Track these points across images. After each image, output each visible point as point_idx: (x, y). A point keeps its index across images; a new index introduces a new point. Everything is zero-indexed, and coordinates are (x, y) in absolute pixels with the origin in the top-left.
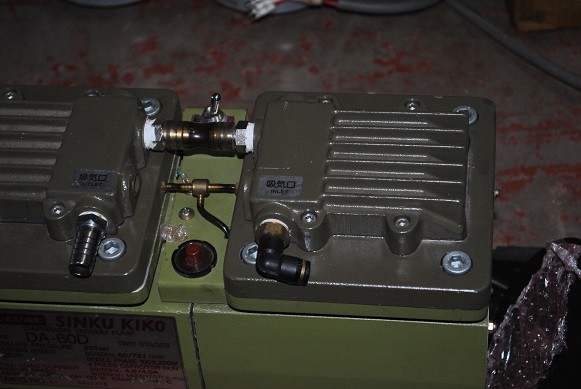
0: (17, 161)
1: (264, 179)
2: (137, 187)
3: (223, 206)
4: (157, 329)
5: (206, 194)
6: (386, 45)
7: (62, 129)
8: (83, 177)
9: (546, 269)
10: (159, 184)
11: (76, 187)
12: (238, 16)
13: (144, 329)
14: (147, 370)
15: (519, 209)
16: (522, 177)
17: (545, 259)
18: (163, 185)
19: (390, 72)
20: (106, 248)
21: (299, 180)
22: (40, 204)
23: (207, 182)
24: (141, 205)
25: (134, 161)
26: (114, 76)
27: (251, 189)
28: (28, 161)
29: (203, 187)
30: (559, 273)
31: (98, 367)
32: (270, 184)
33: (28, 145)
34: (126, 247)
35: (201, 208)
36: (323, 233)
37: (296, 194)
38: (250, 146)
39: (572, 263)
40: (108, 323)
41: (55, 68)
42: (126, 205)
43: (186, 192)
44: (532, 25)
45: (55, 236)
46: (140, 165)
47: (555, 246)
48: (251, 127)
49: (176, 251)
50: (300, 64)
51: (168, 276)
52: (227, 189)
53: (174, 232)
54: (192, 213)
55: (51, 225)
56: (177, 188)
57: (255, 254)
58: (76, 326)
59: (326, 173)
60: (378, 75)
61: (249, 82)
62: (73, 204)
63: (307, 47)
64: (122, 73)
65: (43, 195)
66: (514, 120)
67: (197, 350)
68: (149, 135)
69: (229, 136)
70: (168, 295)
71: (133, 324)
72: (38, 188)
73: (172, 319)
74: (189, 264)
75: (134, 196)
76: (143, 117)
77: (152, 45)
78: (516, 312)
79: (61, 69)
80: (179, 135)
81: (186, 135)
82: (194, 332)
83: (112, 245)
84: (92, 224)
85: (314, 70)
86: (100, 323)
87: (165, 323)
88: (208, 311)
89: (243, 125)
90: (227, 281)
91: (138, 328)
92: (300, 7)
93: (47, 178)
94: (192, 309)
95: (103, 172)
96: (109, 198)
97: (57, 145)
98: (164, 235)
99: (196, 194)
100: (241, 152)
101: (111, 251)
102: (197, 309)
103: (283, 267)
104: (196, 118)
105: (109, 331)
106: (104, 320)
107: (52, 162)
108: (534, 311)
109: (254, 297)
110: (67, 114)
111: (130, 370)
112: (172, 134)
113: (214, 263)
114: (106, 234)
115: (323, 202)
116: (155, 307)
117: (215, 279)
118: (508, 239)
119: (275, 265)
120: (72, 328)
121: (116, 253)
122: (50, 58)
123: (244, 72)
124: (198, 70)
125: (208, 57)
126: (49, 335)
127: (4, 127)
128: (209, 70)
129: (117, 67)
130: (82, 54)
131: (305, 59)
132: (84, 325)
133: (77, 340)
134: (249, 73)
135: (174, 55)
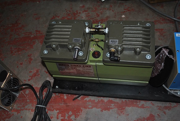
0: (62, 36)
1: (110, 40)
2: (85, 41)
3: (102, 44)
5: (98, 41)
6: (126, 6)
7: (70, 30)
8: (75, 40)
9: (161, 53)
12: (99, 1)
18: (90, 40)
19: (127, 11)
20: (80, 53)
21: (117, 40)
23: (98, 39)
24: (86, 45)
25: (84, 36)
26: (77, 12)
27: (108, 41)
28: (64, 36)
30: (164, 54)
32: (112, 41)
33: (64, 33)
34: (84, 53)
35: (97, 44)
36: (122, 52)
37: (117, 43)
38: (107, 32)
41: (67, 11)
42: (83, 45)
43: (94, 41)
44: (152, 2)
45: (70, 51)
49: (93, 53)
50: (110, 10)
51: (91, 58)
52: (102, 41)
53: (92, 49)
54: (95, 45)
55: (69, 49)
56: (92, 40)
57: (109, 55)
59: (123, 39)
60: (124, 12)
61: (101, 14)
62: (73, 45)
63: (111, 6)
64: (79, 12)
65: (67, 44)
66: (150, 20)
68: (87, 30)
69: (103, 30)
70: (91, 61)
71: (85, 66)
72: (67, 42)
73: (92, 65)
74: (95, 56)
75: (85, 43)
76: (86, 26)
77: (83, 6)
79: (68, 11)
80: (93, 30)
81: (94, 30)
82: (96, 67)
84: (77, 49)
85: (113, 11)
87: (90, 66)
88: (99, 64)
90: (103, 60)
93: (68, 40)
95: (79, 39)
96: (80, 44)
97: (70, 33)
98: (90, 50)
99: (96, 42)
100: (104, 34)
102: (97, 64)
103: (115, 58)
105: (80, 67)
107: (69, 36)
112: (92, 30)
113: (100, 56)
114: (80, 51)
115: (122, 45)
116: (89, 64)
117: (100, 58)
119: (113, 58)
120: (74, 66)
121: (82, 54)
122: (66, 9)
123: (100, 11)
124: (92, 11)
125: (94, 9)
126: (69, 67)
127: (59, 29)
128: (94, 11)
129: (78, 11)
130: (71, 9)
131: (111, 9)
132: (76, 66)
133: (74, 68)
134: (101, 12)
135: (88, 8)
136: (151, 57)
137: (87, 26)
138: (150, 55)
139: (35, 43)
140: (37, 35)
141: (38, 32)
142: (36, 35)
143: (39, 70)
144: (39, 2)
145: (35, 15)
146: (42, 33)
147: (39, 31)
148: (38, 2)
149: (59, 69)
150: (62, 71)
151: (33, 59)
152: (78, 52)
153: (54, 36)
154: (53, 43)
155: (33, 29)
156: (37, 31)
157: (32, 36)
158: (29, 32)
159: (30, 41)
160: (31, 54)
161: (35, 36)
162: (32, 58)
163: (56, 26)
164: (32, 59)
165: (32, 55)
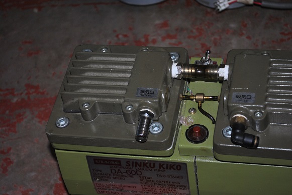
0: (108, 83)
1: (235, 94)
2: (169, 97)
3: (212, 108)
4: (177, 169)
5: (203, 101)
6: (286, 25)
7: (131, 67)
8: (142, 91)
10: (179, 96)
11: (139, 97)
12: (209, 10)
13: (170, 169)
14: (170, 190)
18: (181, 95)
19: (289, 39)
20: (153, 128)
21: (253, 95)
22: (121, 105)
23: (203, 95)
24: (170, 106)
25: (167, 84)
26: (147, 40)
27: (228, 99)
28: (114, 83)
29: (202, 97)
31: (146, 187)
32: (238, 96)
33: (114, 75)
34: (163, 128)
35: (200, 108)
36: (265, 122)
37: (252, 102)
38: (226, 77)
40: (152, 165)
41: (117, 36)
42: (164, 106)
43: (192, 100)
45: (127, 121)
46: (169, 86)
48: (227, 67)
49: (187, 130)
50: (242, 34)
51: (183, 142)
52: (214, 99)
53: (186, 120)
54: (195, 110)
55: (125, 115)
56: (188, 98)
57: (230, 132)
58: (136, 166)
59: (267, 91)
60: (282, 40)
61: (215, 44)
62: (137, 105)
63: (245, 26)
64: (151, 39)
65: (122, 100)
67: (197, 180)
68: (175, 71)
69: (216, 72)
70: (183, 152)
71: (165, 166)
72: (119, 97)
73: (185, 164)
74: (194, 136)
75: (167, 101)
76: (171, 63)
77: (165, 25)
79: (120, 36)
80: (190, 71)
81: (193, 71)
82: (196, 171)
83: (156, 126)
84: (146, 115)
85: (249, 38)
86: (148, 165)
87: (181, 166)
88: (204, 161)
89: (223, 66)
90: (215, 146)
91: (167, 168)
92: (242, 5)
93: (124, 92)
94: (195, 159)
95: (152, 89)
96: (155, 103)
97: (129, 75)
98: (181, 122)
99: (197, 101)
100: (221, 80)
101: (156, 129)
102: (198, 160)
103: (246, 139)
104: (197, 62)
105: (153, 169)
106: (150, 164)
107: (126, 84)
109: (229, 154)
110: (133, 60)
111: (162, 189)
112: (186, 70)
113: (207, 136)
114: (153, 121)
115: (266, 106)
116: (177, 158)
117: (208, 144)
119: (241, 138)
120: (134, 167)
121: (158, 130)
122: (115, 31)
123: (213, 39)
124: (189, 37)
125: (194, 31)
126: (122, 170)
127: (102, 66)
128: (195, 38)
129: (148, 35)
130: (131, 29)
131: (244, 32)
132: (140, 166)
133: (136, 173)
134: (215, 39)
135: (177, 30)
137: (175, 62)
139: (22, 119)
140: (29, 97)
141: (33, 90)
142: (26, 98)
143: (30, 193)
144: (40, 9)
145: (26, 42)
146: (43, 93)
147: (37, 88)
148: (36, 10)
149: (94, 176)
150: (102, 183)
151: (15, 161)
152: (149, 123)
153: (87, 82)
154: (84, 99)
155: (18, 82)
156: (28, 86)
157: (15, 100)
158: (7, 90)
159: (7, 112)
160: (9, 149)
161: (23, 100)
162: (13, 157)
163: (95, 58)
164: (11, 162)
165: (12, 151)
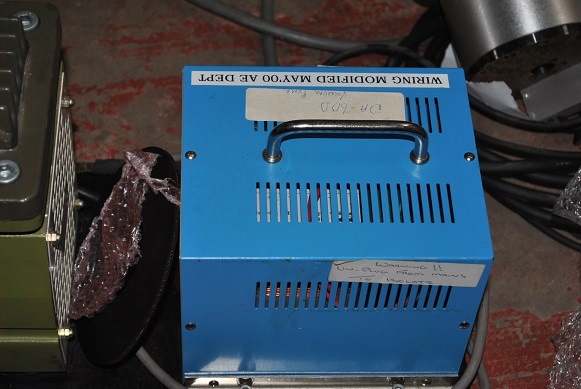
9: (125, 179)
15: (126, 123)
16: (130, 90)
17: (124, 169)
30: (135, 183)
39: (145, 171)
47: (130, 155)
66: (126, 32)
78: (100, 223)
108: (114, 222)
118: (114, 152)
136: (17, 170)
138: (12, 164)
